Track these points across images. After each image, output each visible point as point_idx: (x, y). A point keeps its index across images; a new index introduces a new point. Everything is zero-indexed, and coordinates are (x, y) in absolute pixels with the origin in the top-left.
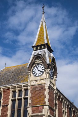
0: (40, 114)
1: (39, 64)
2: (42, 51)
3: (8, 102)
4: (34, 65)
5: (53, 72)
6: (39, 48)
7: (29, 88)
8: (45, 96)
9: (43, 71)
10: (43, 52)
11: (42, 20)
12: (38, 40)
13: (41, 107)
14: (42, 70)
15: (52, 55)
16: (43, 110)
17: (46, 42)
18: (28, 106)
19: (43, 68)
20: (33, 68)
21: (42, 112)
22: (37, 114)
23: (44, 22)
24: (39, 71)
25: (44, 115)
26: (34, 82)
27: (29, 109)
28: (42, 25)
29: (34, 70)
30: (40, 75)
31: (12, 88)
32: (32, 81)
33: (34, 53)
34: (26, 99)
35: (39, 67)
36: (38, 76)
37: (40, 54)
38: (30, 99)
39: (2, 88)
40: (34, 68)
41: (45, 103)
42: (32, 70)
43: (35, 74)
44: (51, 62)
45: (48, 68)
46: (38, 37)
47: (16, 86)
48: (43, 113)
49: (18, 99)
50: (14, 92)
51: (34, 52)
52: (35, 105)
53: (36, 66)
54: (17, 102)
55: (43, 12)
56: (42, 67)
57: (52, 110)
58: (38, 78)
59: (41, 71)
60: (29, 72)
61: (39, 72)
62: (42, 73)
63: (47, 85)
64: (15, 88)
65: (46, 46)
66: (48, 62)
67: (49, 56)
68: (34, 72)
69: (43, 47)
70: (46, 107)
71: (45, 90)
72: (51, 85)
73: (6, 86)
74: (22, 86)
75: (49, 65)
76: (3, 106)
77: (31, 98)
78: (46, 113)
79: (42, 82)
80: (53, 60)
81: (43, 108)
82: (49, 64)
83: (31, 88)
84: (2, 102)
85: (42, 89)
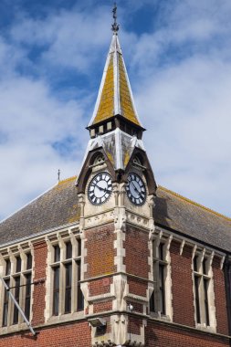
0: (105, 295)
1: (100, 173)
2: (109, 137)
3: (44, 272)
4: (92, 177)
5: (144, 186)
6: (101, 129)
7: (82, 235)
8: (114, 252)
9: (110, 189)
10: (110, 140)
12: (102, 107)
13: (107, 279)
14: (109, 186)
16: (112, 286)
17: (117, 111)
18: (82, 279)
19: (110, 183)
20: (88, 183)
21: (107, 290)
22: (100, 296)
23: (115, 55)
24: (101, 189)
25: (114, 297)
26: (93, 219)
27: (84, 287)
29: (92, 188)
30: (103, 199)
31: (51, 240)
32: (89, 217)
33: (90, 145)
34: (78, 262)
35: (101, 179)
36: (101, 203)
37: (101, 148)
38: (85, 262)
39: (29, 241)
40: (90, 185)
41: (115, 267)
42: (86, 190)
43: (94, 200)
45: (119, 180)
46: (102, 100)
47: (57, 233)
48: (112, 293)
50: (56, 248)
51: (91, 141)
52: (95, 275)
53: (94, 178)
54: (63, 270)
56: (108, 178)
58: (100, 209)
59: (105, 190)
60: (79, 195)
61: (103, 193)
62: (107, 195)
63: (119, 224)
64: (56, 238)
65: (117, 122)
66: (119, 165)
67: (125, 149)
68: (91, 195)
69: (109, 125)
71: (115, 237)
72: (135, 221)
73: (37, 236)
74: (70, 232)
76: (36, 284)
77: (87, 260)
78: (119, 293)
79: (109, 217)
81: (111, 282)
82: (121, 170)
83: (87, 235)
84: (33, 273)
85: (108, 234)
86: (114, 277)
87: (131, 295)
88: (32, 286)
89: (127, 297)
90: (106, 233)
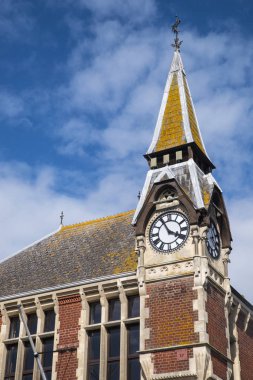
0: (180, 374)
1: (169, 211)
2: (178, 169)
3: (75, 339)
4: (155, 216)
5: (217, 236)
6: (166, 158)
7: (142, 290)
8: (194, 316)
9: (184, 233)
10: (181, 172)
11: (173, 68)
12: (164, 133)
13: (184, 351)
14: (182, 229)
15: (210, 179)
16: (192, 362)
17: (190, 139)
18: (142, 348)
19: (184, 225)
20: (149, 224)
21: (187, 367)
22: (172, 374)
23: (180, 74)
24: (170, 232)
26: (157, 269)
27: (146, 360)
28: (175, 83)
29: (155, 231)
30: (174, 246)
31: (87, 294)
32: (151, 267)
33: (153, 176)
34: (133, 327)
35: (170, 220)
36: (170, 250)
37: (173, 180)
38: (147, 326)
39: (54, 293)
40: (153, 226)
41: (196, 336)
42: (147, 232)
43: (159, 245)
44: (208, 202)
45: (200, 223)
46: (164, 124)
47: (100, 285)
48: (192, 371)
49: (109, 329)
50: (94, 305)
51: (151, 173)
52: (163, 345)
53: (160, 218)
54: (104, 336)
55: (176, 41)
56: (180, 219)
57: (220, 360)
58: (170, 258)
59: (176, 234)
60: (139, 238)
61: (173, 237)
62: (180, 241)
63: (201, 280)
64: (98, 292)
65: (191, 152)
66: (200, 204)
67: (203, 185)
68: (154, 239)
69: (179, 155)
70: (201, 353)
71: (194, 296)
72: (213, 277)
73: (68, 287)
74: (119, 284)
75: (203, 212)
76: (61, 352)
77: (149, 323)
78: (202, 371)
79: (184, 268)
80: (217, 197)
81: (190, 355)
82: (203, 209)
83: (148, 291)
84: (57, 337)
85: (184, 291)
86: (195, 349)
87: (215, 376)
88: (55, 356)
89: (210, 378)
90: (181, 290)
